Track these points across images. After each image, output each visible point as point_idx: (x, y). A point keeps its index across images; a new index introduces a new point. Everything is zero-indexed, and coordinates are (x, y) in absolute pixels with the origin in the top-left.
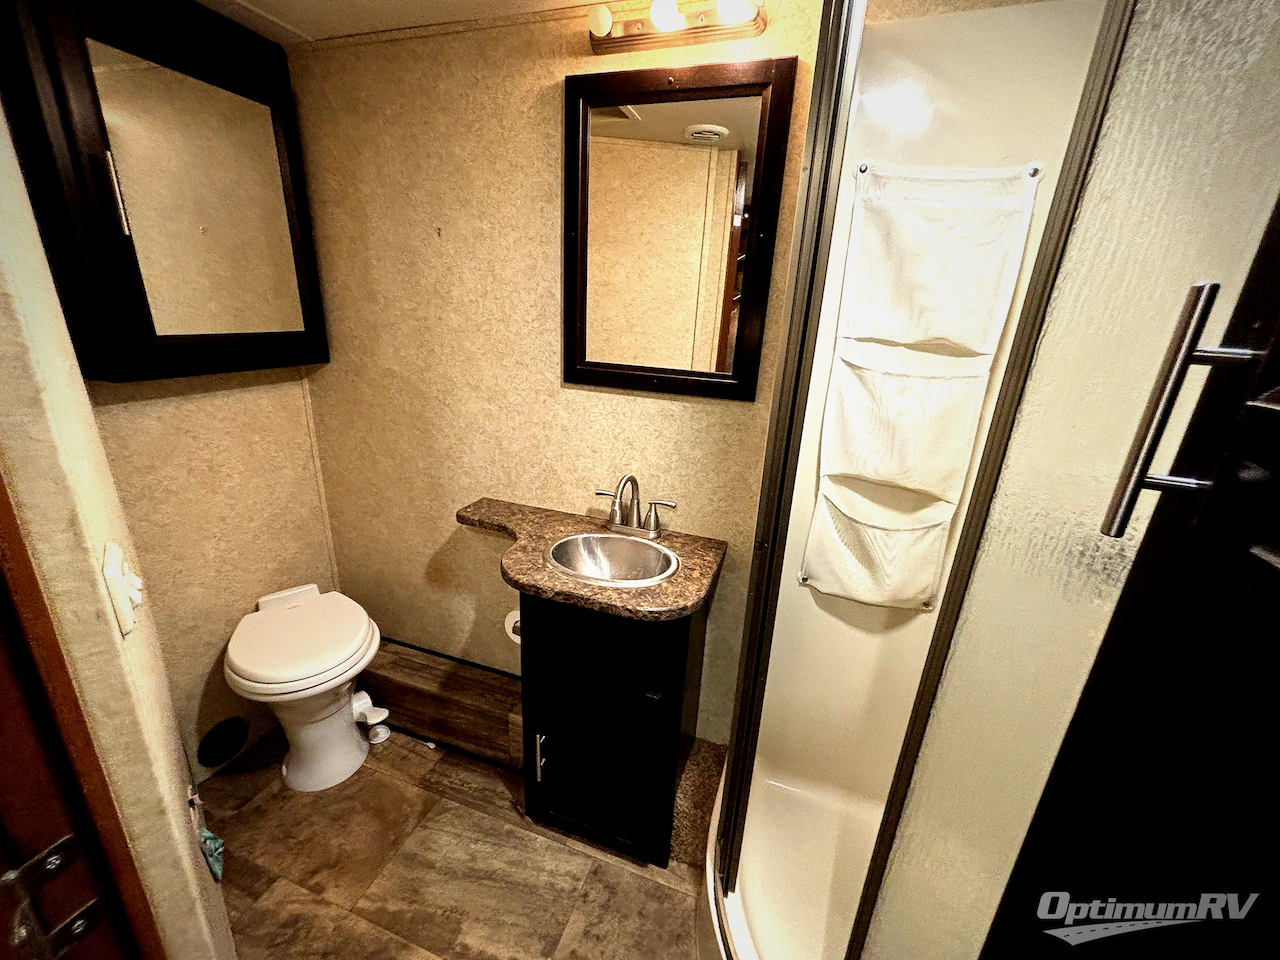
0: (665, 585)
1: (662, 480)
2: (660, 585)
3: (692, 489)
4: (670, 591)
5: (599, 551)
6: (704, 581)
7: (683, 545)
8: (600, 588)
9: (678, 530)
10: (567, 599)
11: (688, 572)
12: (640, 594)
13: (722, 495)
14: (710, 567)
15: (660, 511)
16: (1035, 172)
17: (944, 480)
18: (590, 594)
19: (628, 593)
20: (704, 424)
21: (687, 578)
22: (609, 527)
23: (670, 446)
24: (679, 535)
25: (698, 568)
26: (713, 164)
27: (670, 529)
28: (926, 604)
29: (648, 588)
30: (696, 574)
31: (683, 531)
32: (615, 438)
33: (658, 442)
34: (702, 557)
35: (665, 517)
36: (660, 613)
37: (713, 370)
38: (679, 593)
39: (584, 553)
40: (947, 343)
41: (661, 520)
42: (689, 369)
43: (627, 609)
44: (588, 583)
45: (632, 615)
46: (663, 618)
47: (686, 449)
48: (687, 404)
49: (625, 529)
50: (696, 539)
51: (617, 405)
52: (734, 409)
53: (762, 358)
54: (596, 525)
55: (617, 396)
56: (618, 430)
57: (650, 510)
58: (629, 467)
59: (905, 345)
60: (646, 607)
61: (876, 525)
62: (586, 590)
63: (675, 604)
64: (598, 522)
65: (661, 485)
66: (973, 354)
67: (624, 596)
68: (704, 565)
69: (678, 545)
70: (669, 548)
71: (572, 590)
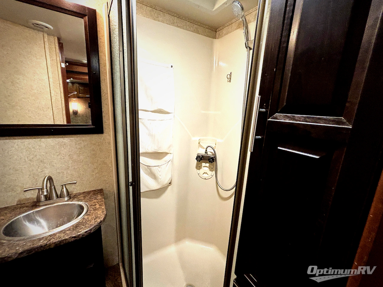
0: (86, 217)
1: (65, 173)
2: (84, 219)
3: (82, 173)
4: (90, 219)
5: (38, 218)
6: (103, 207)
7: (84, 197)
8: (50, 236)
9: (79, 192)
10: (29, 253)
11: (93, 207)
12: (76, 227)
13: (97, 171)
14: (101, 201)
15: (67, 186)
16: (172, 66)
17: (169, 148)
18: (45, 242)
19: (69, 230)
20: (82, 145)
21: (95, 209)
22: (37, 204)
23: (67, 158)
24: (80, 194)
25: (97, 203)
26: (46, 40)
27: (74, 193)
28: (170, 183)
29: (79, 222)
30: (98, 206)
31: (81, 191)
32: (31, 160)
33: (59, 157)
34: (96, 199)
35: (71, 188)
36: (91, 230)
37: (65, 123)
38: (95, 217)
39: (27, 224)
40: (162, 110)
41: (69, 190)
42: (53, 123)
43: (73, 237)
44: (41, 237)
45: (76, 238)
46: (92, 231)
47: (75, 157)
48: (71, 139)
49: (49, 202)
50: (89, 193)
51: (29, 144)
52: (95, 138)
53: (103, 117)
54: (27, 207)
55: (27, 140)
56: (32, 157)
57: (63, 188)
58: (43, 172)
59: (151, 111)
60: (83, 231)
61: (155, 165)
62: (42, 241)
63: (96, 223)
64: (28, 205)
65: (65, 175)
66: (168, 113)
67: (68, 232)
68: (99, 201)
69: (82, 198)
70: (78, 201)
71: (32, 246)
